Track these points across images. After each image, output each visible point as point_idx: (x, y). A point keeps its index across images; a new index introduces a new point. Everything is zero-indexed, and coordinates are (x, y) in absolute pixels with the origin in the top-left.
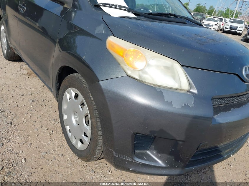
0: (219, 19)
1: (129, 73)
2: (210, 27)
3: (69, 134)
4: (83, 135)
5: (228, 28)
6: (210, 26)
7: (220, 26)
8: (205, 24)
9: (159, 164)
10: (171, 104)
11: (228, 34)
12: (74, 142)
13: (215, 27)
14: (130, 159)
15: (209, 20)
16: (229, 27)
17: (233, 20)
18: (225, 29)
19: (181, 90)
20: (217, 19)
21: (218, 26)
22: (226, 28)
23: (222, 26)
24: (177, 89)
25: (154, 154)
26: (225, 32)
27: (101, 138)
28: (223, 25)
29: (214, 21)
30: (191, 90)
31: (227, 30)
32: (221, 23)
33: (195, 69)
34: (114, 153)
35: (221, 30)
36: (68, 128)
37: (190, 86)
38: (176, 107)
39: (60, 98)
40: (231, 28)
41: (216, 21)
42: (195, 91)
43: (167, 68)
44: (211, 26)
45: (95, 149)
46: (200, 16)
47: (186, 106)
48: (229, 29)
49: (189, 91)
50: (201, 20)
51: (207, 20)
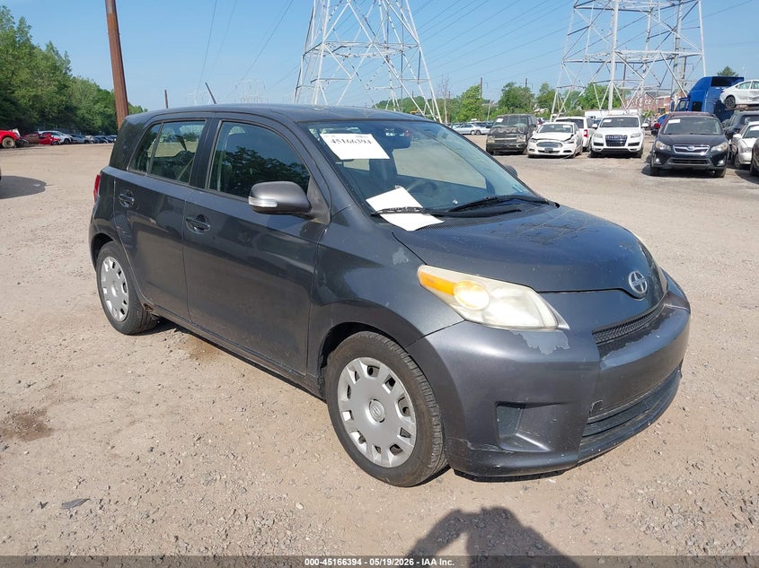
0: (573, 124)
1: (467, 316)
2: (555, 149)
3: (363, 447)
4: (399, 436)
5: (602, 145)
6: (555, 145)
7: (580, 142)
8: (539, 141)
9: (541, 449)
10: (538, 350)
11: (607, 159)
12: (376, 458)
13: (567, 146)
14: (494, 449)
15: (547, 129)
16: (603, 141)
17: (609, 121)
18: (594, 147)
19: (544, 328)
20: (567, 125)
21: (575, 142)
22: (596, 144)
23: (585, 140)
24: (541, 328)
25: (527, 436)
26: (595, 155)
27: (438, 428)
28: (586, 136)
29: (563, 131)
30: (560, 326)
31: (602, 148)
32: (582, 132)
33: (557, 294)
34: (469, 444)
35: (585, 149)
36: (355, 436)
37: (558, 321)
38: (546, 353)
39: (331, 384)
40: (610, 141)
41: (568, 130)
42: (566, 326)
43: (517, 298)
44: (557, 146)
45: (429, 451)
46: (522, 121)
47: (559, 350)
48: (605, 144)
49: (557, 328)
50: (528, 132)
51: (543, 131)
